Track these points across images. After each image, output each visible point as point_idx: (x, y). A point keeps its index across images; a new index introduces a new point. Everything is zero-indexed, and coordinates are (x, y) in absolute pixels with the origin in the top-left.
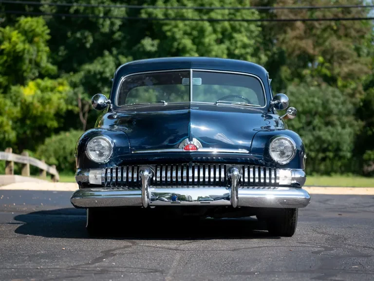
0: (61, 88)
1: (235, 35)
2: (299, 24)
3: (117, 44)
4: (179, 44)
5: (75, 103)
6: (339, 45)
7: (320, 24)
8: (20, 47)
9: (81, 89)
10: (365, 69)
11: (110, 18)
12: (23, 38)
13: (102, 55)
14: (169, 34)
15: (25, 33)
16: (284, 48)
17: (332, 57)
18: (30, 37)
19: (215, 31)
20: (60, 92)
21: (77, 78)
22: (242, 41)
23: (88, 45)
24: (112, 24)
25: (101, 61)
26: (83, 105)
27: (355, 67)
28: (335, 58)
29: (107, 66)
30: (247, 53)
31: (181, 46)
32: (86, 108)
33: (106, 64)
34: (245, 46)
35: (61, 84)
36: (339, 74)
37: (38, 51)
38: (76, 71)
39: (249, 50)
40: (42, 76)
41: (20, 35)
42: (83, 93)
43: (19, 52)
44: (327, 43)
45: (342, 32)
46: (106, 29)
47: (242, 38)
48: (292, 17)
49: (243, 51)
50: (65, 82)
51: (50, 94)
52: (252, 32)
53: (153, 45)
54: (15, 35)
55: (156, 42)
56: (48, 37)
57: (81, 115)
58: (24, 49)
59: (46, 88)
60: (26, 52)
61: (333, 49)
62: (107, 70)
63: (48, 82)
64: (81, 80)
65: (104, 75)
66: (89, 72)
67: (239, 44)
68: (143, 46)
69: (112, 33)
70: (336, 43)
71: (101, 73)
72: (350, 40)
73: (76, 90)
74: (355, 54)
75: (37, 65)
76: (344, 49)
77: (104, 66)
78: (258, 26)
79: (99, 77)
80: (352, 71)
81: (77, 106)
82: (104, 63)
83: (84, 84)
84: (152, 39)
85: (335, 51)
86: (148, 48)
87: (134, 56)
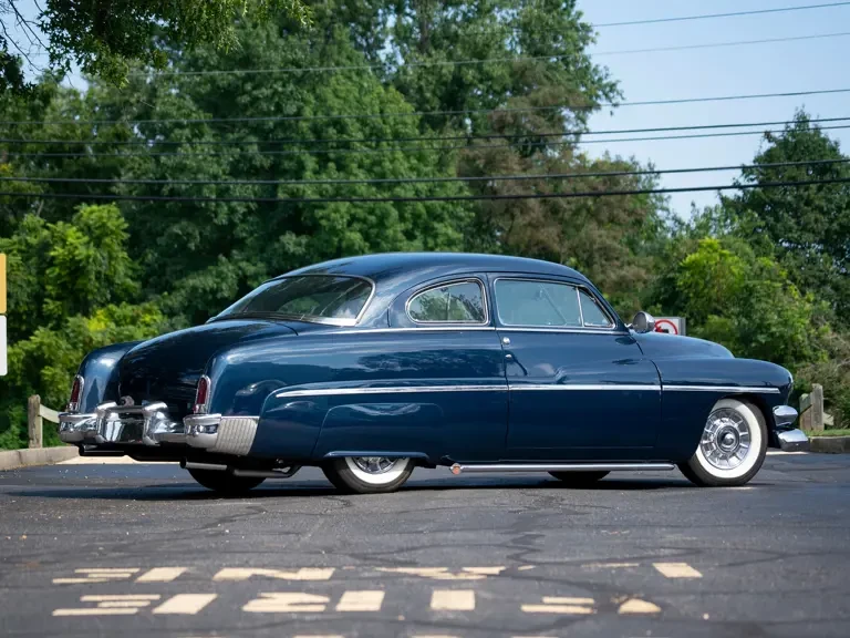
0: (148, 318)
1: (436, 225)
2: (532, 202)
3: (239, 243)
4: (340, 241)
6: (600, 236)
7: (569, 203)
8: (81, 252)
9: (181, 317)
11: (228, 202)
12: (86, 239)
13: (215, 262)
14: (324, 222)
15: (87, 230)
17: (590, 256)
18: (97, 236)
19: (402, 218)
20: (148, 325)
21: (176, 300)
22: (446, 234)
23: (192, 246)
24: (232, 211)
25: (215, 272)
27: (629, 272)
28: (597, 255)
29: (224, 280)
31: (344, 244)
33: (223, 276)
35: (149, 312)
37: (111, 257)
38: (171, 289)
40: (116, 300)
41: (80, 234)
43: (80, 261)
44: (583, 233)
45: (604, 216)
46: (222, 219)
47: (445, 229)
48: (520, 191)
50: (156, 308)
51: (131, 327)
52: (461, 219)
53: (300, 245)
54: (72, 234)
55: (304, 240)
56: (126, 236)
58: (88, 257)
59: (125, 317)
60: (91, 260)
61: (593, 243)
62: (224, 286)
63: (127, 310)
64: (182, 303)
65: (219, 296)
66: (194, 289)
68: (283, 246)
69: (232, 225)
70: (597, 234)
71: (214, 292)
72: (618, 228)
73: (174, 320)
74: (628, 250)
75: (109, 281)
76: (609, 242)
77: (219, 280)
78: (468, 210)
79: (210, 297)
80: (623, 277)
82: (220, 275)
83: (185, 310)
84: (298, 234)
85: (595, 247)
86: (292, 248)
87: (268, 262)
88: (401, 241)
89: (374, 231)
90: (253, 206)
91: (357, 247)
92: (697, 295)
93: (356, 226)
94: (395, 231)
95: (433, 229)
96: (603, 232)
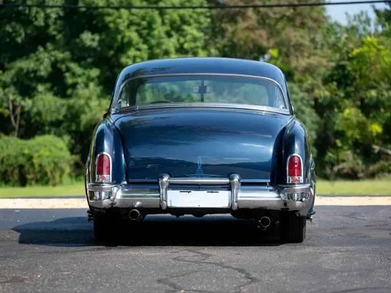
1: (185, 27)
2: (250, 12)
3: (52, 39)
4: (123, 38)
5: (5, 105)
6: (295, 36)
7: (275, 13)
9: (12, 89)
10: (324, 62)
11: (44, 9)
13: (34, 50)
14: (112, 25)
16: (235, 40)
17: (288, 50)
19: (163, 23)
21: (8, 76)
22: (192, 34)
23: (19, 40)
24: (47, 17)
25: (35, 58)
26: (15, 107)
27: (314, 60)
29: (41, 63)
30: (197, 47)
31: (126, 40)
32: (18, 111)
33: (41, 60)
34: (195, 40)
36: (296, 69)
38: (5, 70)
39: (200, 44)
42: (14, 94)
44: (283, 35)
45: (298, 21)
46: (40, 22)
47: (191, 30)
49: (193, 45)
52: (201, 23)
53: (93, 40)
55: (97, 37)
57: (12, 118)
61: (290, 41)
62: (42, 68)
64: (12, 79)
65: (38, 74)
66: (21, 69)
67: (189, 37)
68: (82, 41)
69: (47, 26)
71: (35, 72)
72: (306, 30)
73: (6, 90)
74: (312, 46)
76: (301, 41)
77: (38, 63)
78: (207, 17)
79: (32, 75)
80: (310, 64)
81: (8, 108)
82: (38, 60)
83: (15, 84)
84: (93, 33)
85: (292, 43)
86: (88, 43)
87: (72, 52)
88: (163, 38)
89: (145, 32)
90: (62, 14)
91: (134, 42)
92: (361, 76)
93: (133, 28)
94: (159, 32)
95: (183, 30)
96: (297, 34)
